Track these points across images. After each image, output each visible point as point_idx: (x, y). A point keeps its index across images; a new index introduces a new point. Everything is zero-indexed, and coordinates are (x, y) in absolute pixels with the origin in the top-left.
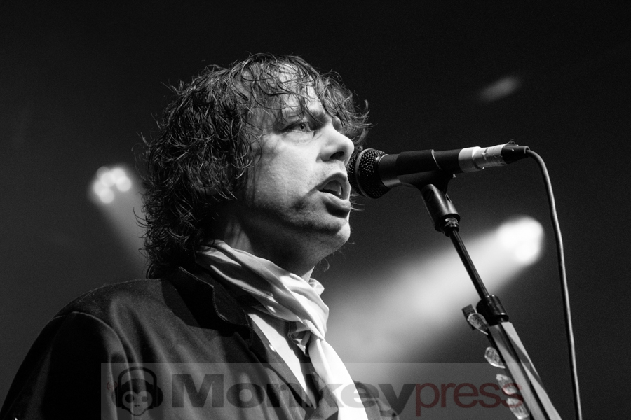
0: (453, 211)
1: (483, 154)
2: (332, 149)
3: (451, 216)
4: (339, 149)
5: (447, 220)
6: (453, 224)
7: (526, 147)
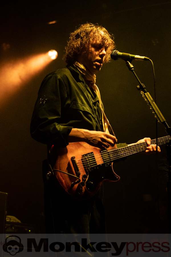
7: (149, 58)
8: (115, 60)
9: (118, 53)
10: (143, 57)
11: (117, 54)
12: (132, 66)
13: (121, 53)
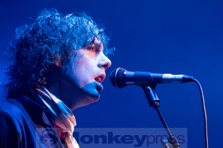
0: (158, 99)
1: (174, 77)
2: (103, 63)
3: (157, 101)
4: (106, 64)
5: (155, 102)
6: (158, 105)
7: (193, 77)
8: (120, 87)
9: (125, 73)
10: (181, 76)
11: (124, 75)
12: (156, 98)
13: (132, 73)
